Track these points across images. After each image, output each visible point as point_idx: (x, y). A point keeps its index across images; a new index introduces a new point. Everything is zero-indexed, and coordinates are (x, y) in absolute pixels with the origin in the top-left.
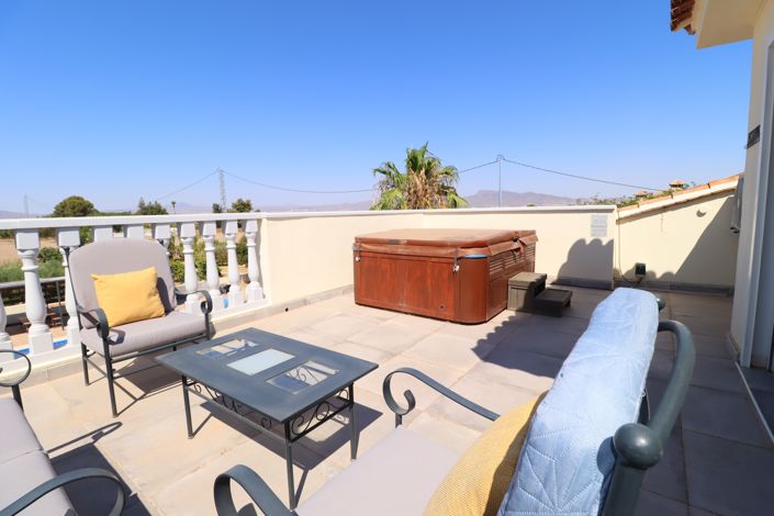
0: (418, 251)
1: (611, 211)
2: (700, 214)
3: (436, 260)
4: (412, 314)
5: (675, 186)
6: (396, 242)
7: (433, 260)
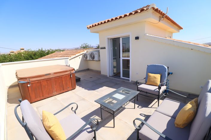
0: (58, 75)
1: (68, 58)
2: (80, 58)
3: (65, 76)
4: (58, 94)
5: (22, 49)
6: (50, 74)
7: (64, 76)
